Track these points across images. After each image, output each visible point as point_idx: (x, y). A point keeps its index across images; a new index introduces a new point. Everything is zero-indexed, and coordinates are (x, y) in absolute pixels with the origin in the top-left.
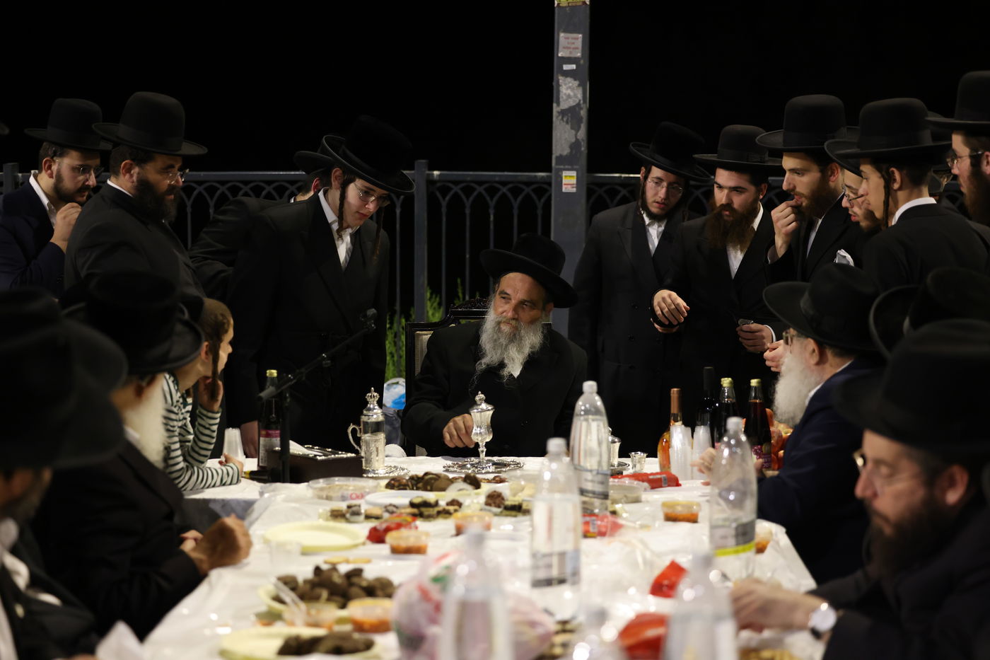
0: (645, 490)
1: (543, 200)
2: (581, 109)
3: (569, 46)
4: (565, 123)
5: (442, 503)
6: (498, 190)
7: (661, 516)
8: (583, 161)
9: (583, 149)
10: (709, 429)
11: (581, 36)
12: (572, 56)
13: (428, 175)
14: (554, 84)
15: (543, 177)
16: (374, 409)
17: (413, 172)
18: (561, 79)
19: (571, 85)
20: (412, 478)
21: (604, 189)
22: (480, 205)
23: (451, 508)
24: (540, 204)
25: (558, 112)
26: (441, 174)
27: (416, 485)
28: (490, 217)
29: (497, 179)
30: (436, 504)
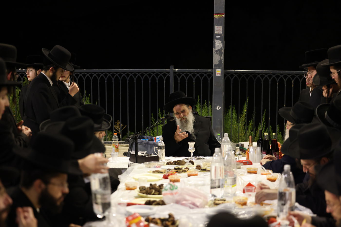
0: (242, 165)
1: (210, 78)
2: (222, 50)
3: (218, 30)
4: (217, 54)
5: (183, 169)
6: (196, 75)
7: (247, 172)
8: (223, 66)
9: (223, 62)
10: (261, 148)
11: (222, 27)
12: (219, 33)
13: (174, 70)
14: (214, 42)
15: (210, 71)
16: (162, 142)
17: (169, 69)
18: (216, 40)
19: (219, 42)
20: (174, 162)
21: (230, 74)
22: (190, 80)
23: (186, 170)
24: (209, 80)
25: (215, 51)
26: (178, 70)
27: (175, 164)
28: (193, 84)
29: (196, 72)
30: (182, 169)
